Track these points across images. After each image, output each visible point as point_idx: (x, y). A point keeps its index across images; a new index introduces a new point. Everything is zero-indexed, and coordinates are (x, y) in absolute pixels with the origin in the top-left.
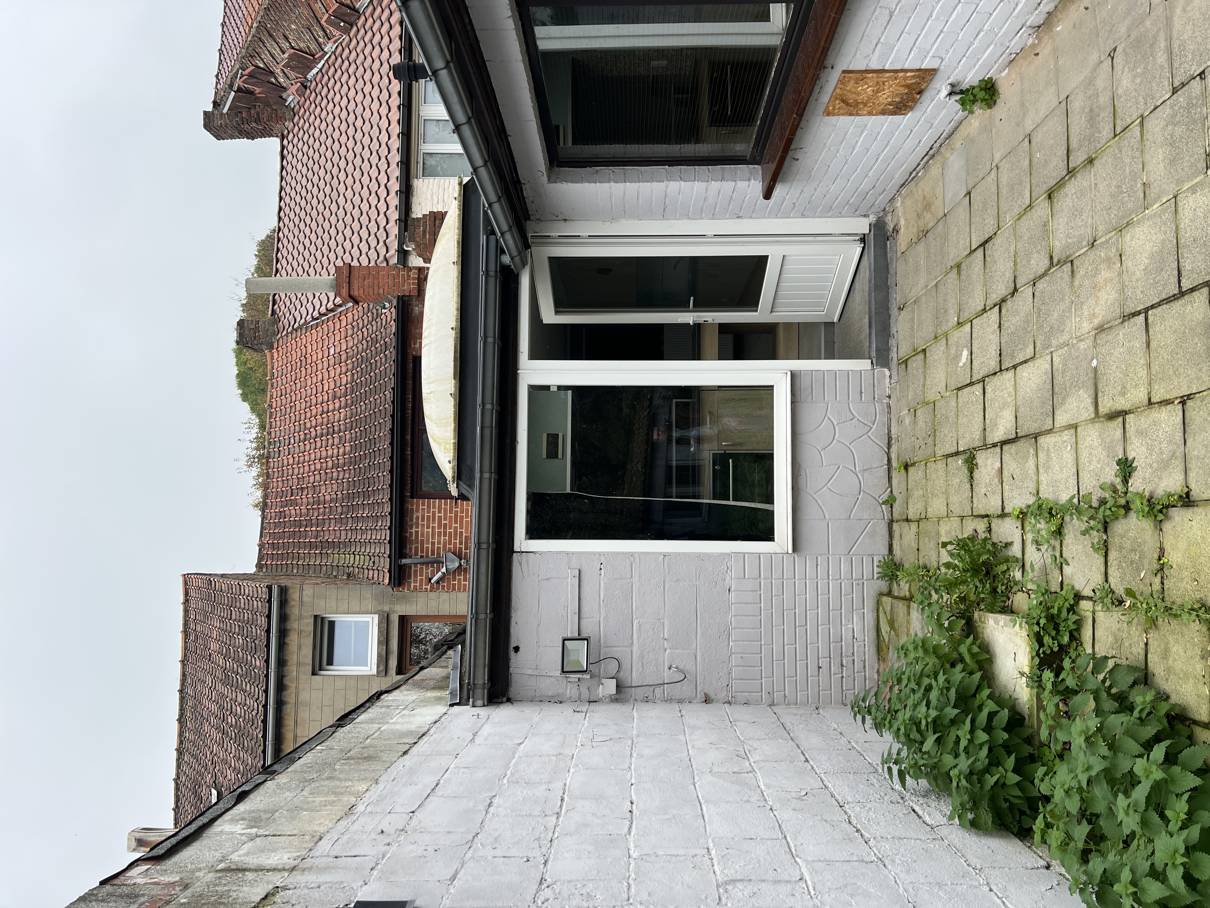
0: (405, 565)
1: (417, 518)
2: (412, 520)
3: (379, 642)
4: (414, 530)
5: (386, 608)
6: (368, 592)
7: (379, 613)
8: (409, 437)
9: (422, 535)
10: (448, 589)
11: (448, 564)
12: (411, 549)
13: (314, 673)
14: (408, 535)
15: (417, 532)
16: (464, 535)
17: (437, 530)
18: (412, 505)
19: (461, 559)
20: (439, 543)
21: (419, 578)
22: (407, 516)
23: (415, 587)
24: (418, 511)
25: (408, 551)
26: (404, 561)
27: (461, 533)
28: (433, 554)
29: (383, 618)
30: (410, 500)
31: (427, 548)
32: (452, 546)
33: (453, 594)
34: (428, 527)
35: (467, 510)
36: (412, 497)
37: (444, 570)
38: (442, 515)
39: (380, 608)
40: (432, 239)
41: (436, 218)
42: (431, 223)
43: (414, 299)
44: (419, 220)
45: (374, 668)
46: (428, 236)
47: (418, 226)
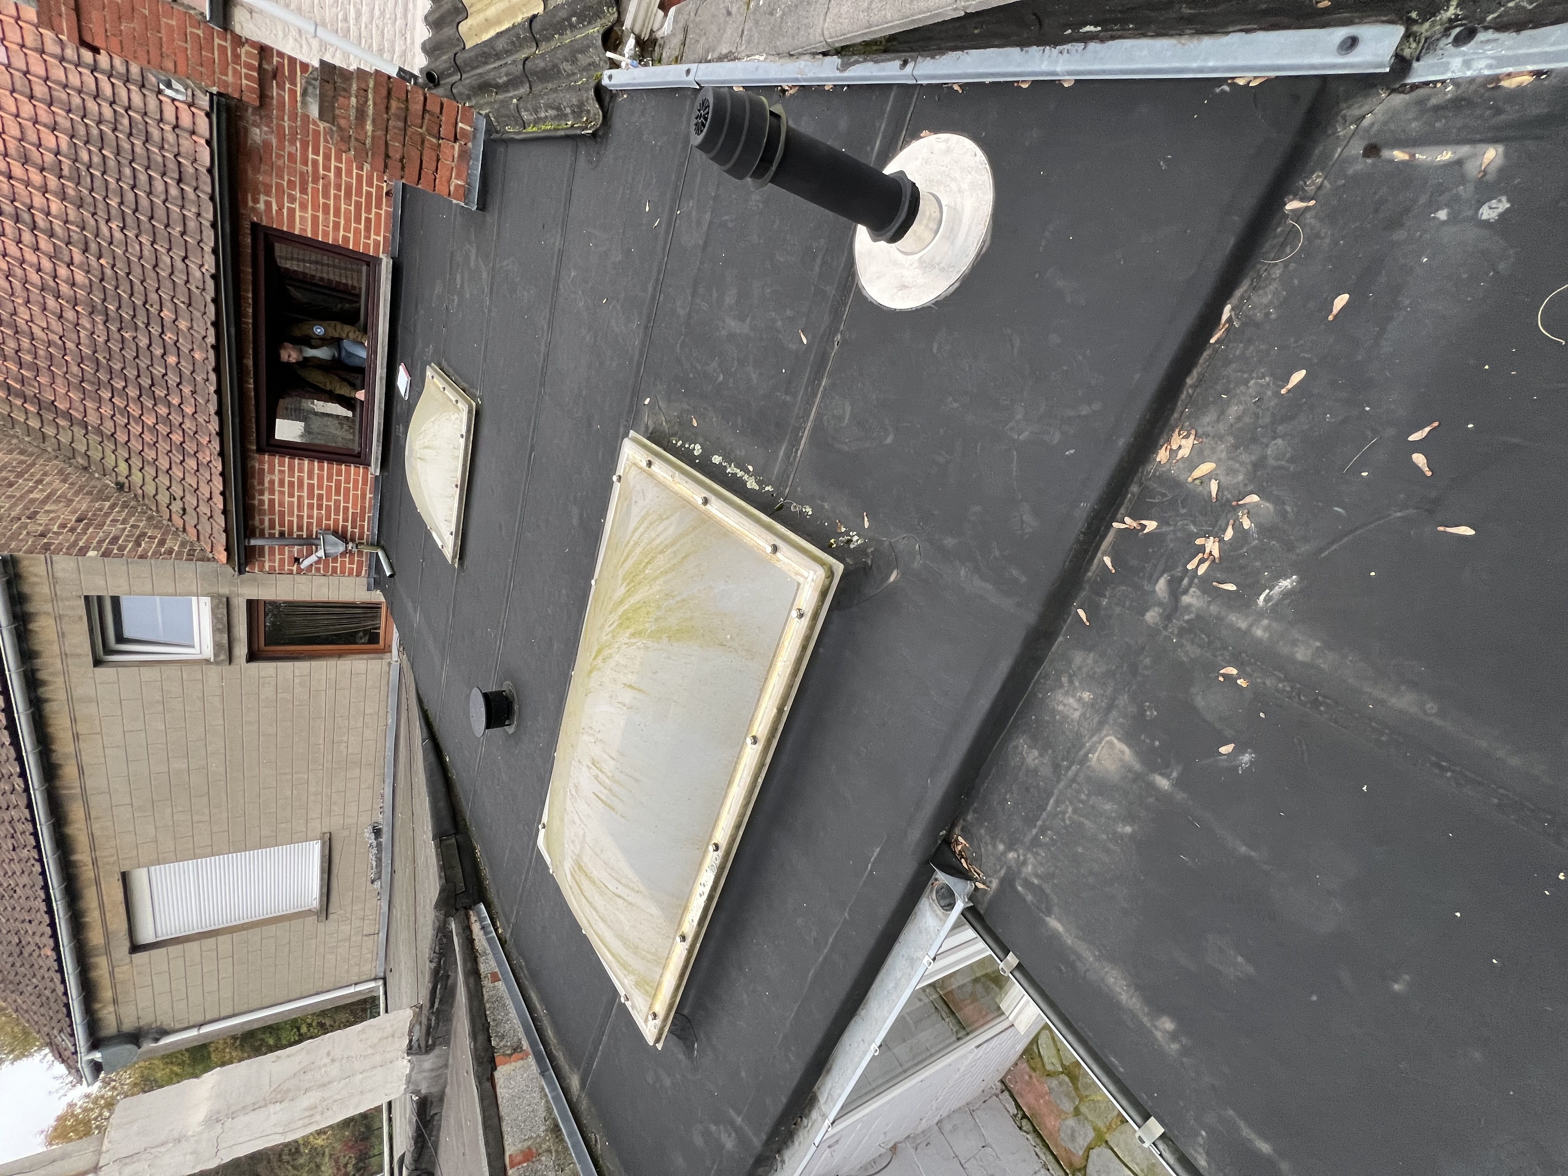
0: (254, 546)
1: (272, 482)
2: (262, 483)
3: (216, 630)
4: (266, 497)
5: (225, 590)
6: (189, 571)
7: (213, 596)
8: (250, 362)
9: (281, 504)
10: (326, 569)
11: (327, 548)
12: (262, 522)
13: (98, 662)
14: (256, 502)
15: (272, 502)
16: (351, 511)
17: (306, 501)
18: (262, 462)
19: (347, 543)
20: (310, 517)
21: (277, 557)
22: (253, 477)
23: (272, 568)
24: (272, 471)
25: (257, 523)
26: (253, 542)
27: (346, 509)
28: (300, 528)
29: (220, 602)
30: (257, 456)
31: (291, 523)
32: (332, 522)
33: (334, 580)
34: (291, 495)
35: (356, 481)
36: (261, 451)
37: (321, 553)
38: (315, 482)
39: (214, 590)
40: (380, 138)
41: (393, 94)
42: (378, 101)
43: (250, 110)
44: (346, 75)
45: (208, 652)
46: (369, 127)
47: (345, 90)
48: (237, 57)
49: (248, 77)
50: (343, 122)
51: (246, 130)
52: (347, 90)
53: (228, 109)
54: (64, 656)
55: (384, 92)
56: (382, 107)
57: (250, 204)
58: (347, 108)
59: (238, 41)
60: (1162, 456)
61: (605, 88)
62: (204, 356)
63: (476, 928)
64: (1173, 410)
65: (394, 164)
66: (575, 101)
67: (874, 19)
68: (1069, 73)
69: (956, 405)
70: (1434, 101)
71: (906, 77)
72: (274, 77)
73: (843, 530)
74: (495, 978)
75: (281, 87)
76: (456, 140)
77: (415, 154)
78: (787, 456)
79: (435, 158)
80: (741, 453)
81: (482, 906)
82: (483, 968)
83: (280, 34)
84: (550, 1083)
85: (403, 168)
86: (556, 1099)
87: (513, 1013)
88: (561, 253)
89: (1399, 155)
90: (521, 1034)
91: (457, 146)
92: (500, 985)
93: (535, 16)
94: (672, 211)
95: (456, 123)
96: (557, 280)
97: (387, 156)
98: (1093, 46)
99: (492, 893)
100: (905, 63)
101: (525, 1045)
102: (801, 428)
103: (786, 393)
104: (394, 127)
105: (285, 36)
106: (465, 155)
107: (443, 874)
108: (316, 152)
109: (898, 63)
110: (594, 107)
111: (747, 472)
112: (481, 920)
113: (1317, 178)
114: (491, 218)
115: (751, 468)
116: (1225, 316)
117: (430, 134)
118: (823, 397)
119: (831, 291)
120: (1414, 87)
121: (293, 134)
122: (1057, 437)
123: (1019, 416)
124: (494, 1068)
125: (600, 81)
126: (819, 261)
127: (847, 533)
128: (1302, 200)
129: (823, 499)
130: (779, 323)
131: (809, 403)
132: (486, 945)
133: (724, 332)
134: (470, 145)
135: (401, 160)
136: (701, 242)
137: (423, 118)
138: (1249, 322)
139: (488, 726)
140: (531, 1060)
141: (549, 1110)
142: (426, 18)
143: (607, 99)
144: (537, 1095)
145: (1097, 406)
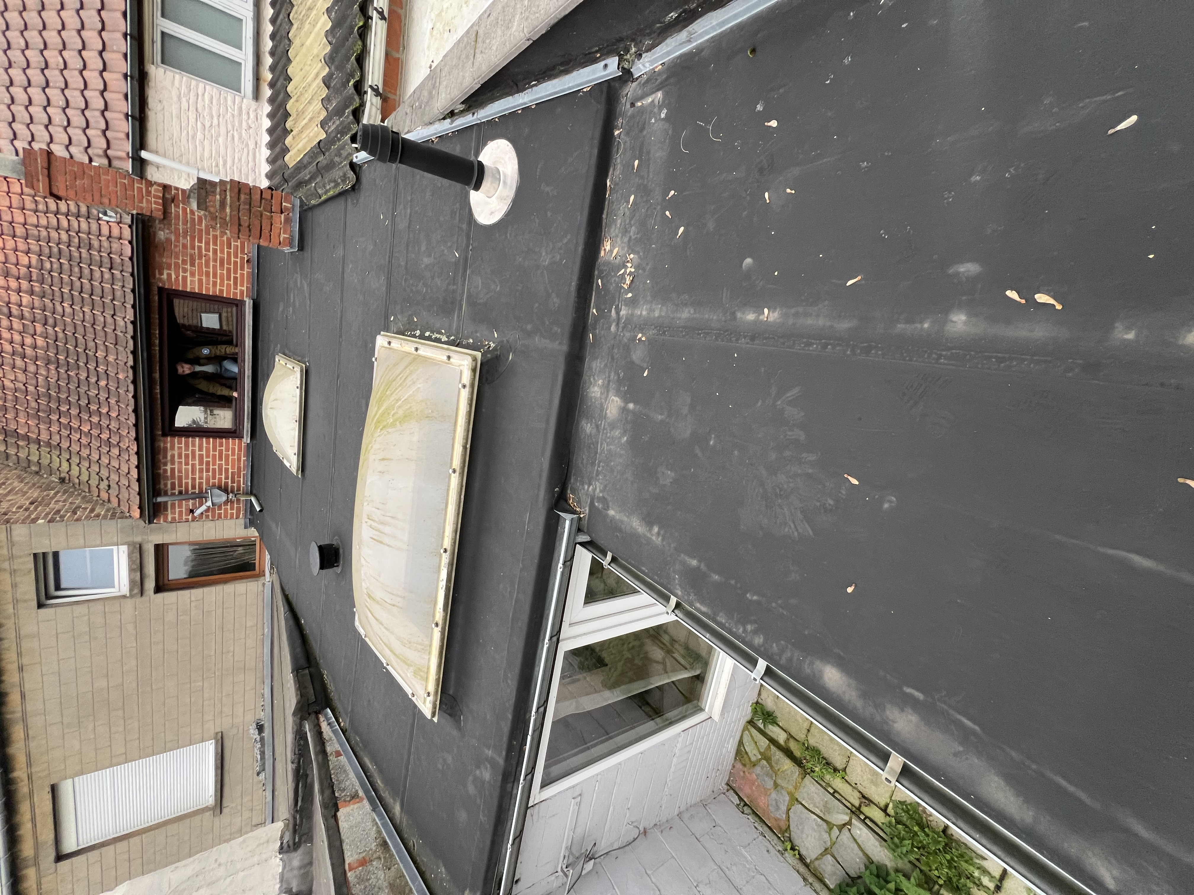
0: (160, 503)
1: (173, 456)
2: (165, 457)
3: (131, 570)
4: (169, 467)
5: (138, 539)
6: (112, 527)
7: (129, 544)
8: (157, 375)
9: (180, 471)
10: (213, 516)
11: (213, 499)
12: (166, 485)
13: (40, 606)
14: (161, 471)
15: (173, 470)
16: (230, 471)
17: (198, 467)
18: (165, 443)
19: (228, 494)
20: (201, 478)
21: (177, 510)
22: (159, 453)
23: (174, 519)
24: (173, 448)
25: (162, 486)
26: (159, 499)
27: (227, 470)
28: (194, 487)
29: (135, 547)
30: (162, 438)
31: (187, 484)
32: (217, 481)
33: (219, 523)
34: (187, 464)
35: (233, 449)
36: (165, 435)
37: (209, 503)
38: (204, 453)
39: (130, 539)
40: (235, 215)
41: (242, 191)
42: (233, 195)
43: (157, 222)
44: (213, 184)
45: (125, 590)
46: (228, 210)
47: (213, 192)
48: (149, 193)
49: (155, 203)
50: (212, 209)
51: (155, 234)
52: (214, 192)
53: (143, 222)
54: (16, 602)
55: (236, 190)
56: (236, 199)
57: (157, 276)
58: (214, 202)
59: (150, 184)
60: (602, 253)
61: (355, 163)
62: (125, 375)
63: (324, 726)
64: (602, 232)
65: (244, 229)
66: (341, 174)
67: (452, 96)
68: (531, 101)
69: (520, 259)
70: (643, 82)
71: (475, 120)
72: (173, 201)
73: (487, 343)
74: (338, 754)
75: (177, 206)
76: (282, 212)
77: (257, 223)
78: (458, 317)
79: (269, 224)
80: (438, 325)
81: (329, 710)
82: (329, 749)
83: (176, 177)
84: (380, 815)
85: (250, 230)
86: (385, 825)
87: (352, 775)
88: (344, 256)
89: (639, 104)
90: (358, 786)
91: (283, 216)
92: (343, 759)
93: (321, 140)
94: (393, 214)
95: (282, 203)
96: (343, 273)
97: (240, 225)
98: (534, 88)
99: (337, 703)
100: (473, 114)
101: (361, 793)
102: (462, 300)
103: (454, 285)
104: (243, 209)
105: (179, 178)
106: (288, 220)
107: (299, 692)
108: (200, 241)
109: (471, 115)
110: (351, 174)
111: (441, 334)
112: (328, 719)
113: (620, 120)
114: (307, 254)
115: (443, 331)
116: (608, 184)
117: (266, 211)
118: (469, 280)
119: (464, 226)
120: (637, 79)
121: (185, 233)
122: (558, 257)
123: (544, 254)
124: (337, 810)
125: (352, 160)
126: (458, 214)
127: (488, 344)
128: (619, 130)
129: (476, 332)
130: (446, 251)
131: (463, 285)
132: (331, 735)
133: (423, 266)
134: (291, 214)
135: (249, 226)
136: (407, 224)
137: (261, 203)
138: (616, 184)
139: (322, 567)
140: (366, 802)
141: (379, 832)
142: (267, 159)
143: (358, 169)
144: (369, 824)
145: (569, 237)
